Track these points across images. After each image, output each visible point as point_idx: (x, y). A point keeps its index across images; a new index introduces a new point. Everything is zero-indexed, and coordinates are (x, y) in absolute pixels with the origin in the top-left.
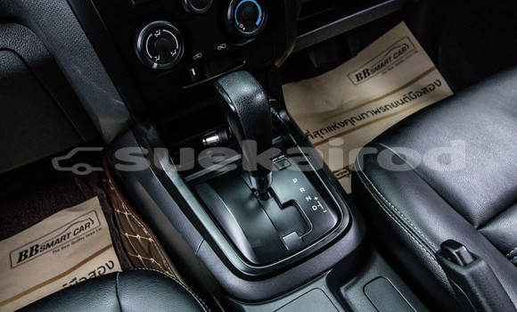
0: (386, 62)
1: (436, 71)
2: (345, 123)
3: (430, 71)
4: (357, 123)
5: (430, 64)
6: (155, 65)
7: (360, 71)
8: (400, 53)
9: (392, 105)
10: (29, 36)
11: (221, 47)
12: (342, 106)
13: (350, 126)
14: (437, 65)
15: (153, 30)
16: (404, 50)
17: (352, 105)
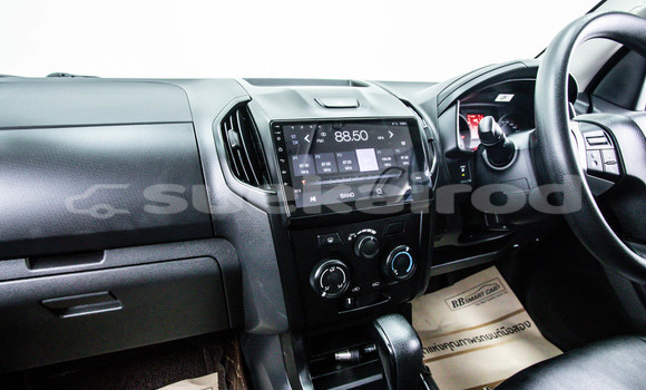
0: (479, 296)
1: (525, 313)
2: (444, 346)
3: (519, 312)
4: (457, 349)
5: (519, 306)
6: (324, 294)
7: (456, 299)
8: (491, 290)
9: (486, 337)
10: (230, 249)
11: (375, 284)
12: (440, 328)
13: (448, 351)
14: (526, 308)
15: (329, 266)
16: (495, 289)
17: (449, 330)
